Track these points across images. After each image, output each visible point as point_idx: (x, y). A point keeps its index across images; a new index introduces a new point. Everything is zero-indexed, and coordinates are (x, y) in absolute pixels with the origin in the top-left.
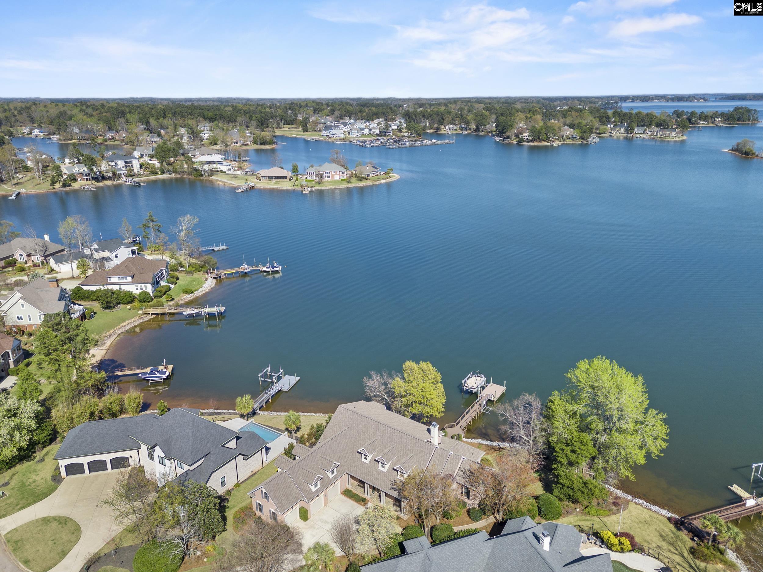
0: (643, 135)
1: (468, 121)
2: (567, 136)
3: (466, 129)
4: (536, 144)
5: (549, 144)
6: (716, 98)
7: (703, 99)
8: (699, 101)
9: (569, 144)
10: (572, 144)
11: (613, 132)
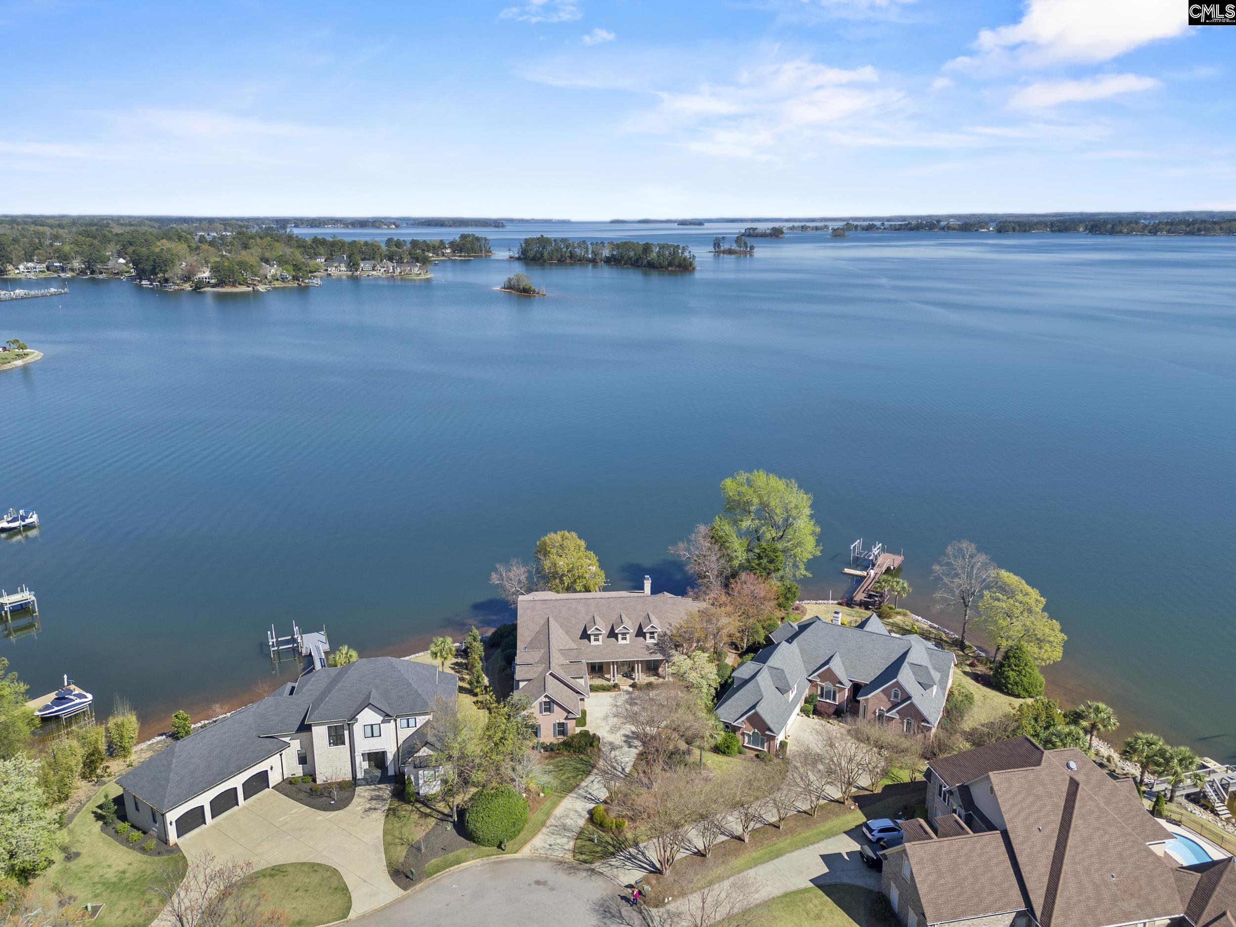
0: (374, 273)
1: (65, 256)
2: (273, 276)
3: (63, 269)
4: (228, 289)
5: (251, 289)
6: (407, 224)
7: (394, 224)
8: (389, 227)
9: (278, 288)
10: (284, 288)
11: (329, 269)
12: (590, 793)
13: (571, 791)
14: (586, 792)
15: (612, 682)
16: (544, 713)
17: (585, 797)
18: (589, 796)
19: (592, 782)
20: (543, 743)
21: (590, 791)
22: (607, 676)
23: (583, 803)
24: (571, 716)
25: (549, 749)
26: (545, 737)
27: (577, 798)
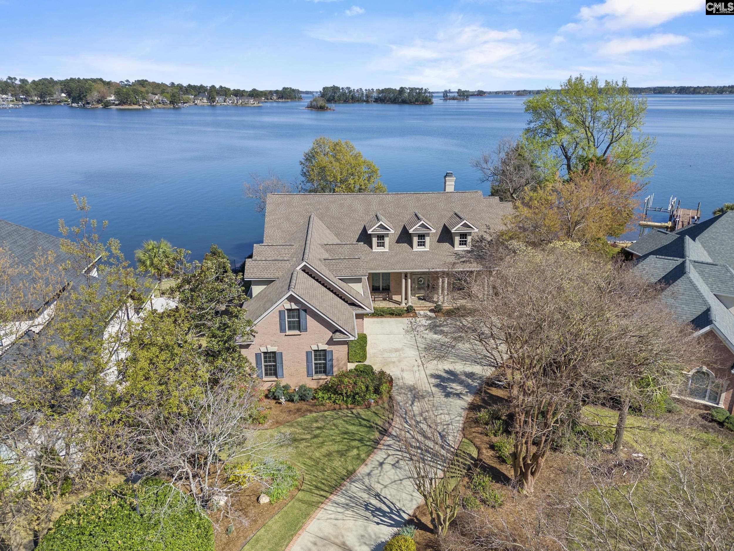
0: (225, 103)
11: (196, 101)
12: (377, 496)
13: (334, 488)
14: (369, 489)
15: (403, 305)
16: (288, 332)
17: (367, 506)
18: (374, 502)
19: (381, 464)
20: (286, 387)
21: (378, 488)
22: (396, 298)
23: (361, 522)
24: (338, 337)
25: (296, 398)
26: (291, 375)
27: (347, 506)
